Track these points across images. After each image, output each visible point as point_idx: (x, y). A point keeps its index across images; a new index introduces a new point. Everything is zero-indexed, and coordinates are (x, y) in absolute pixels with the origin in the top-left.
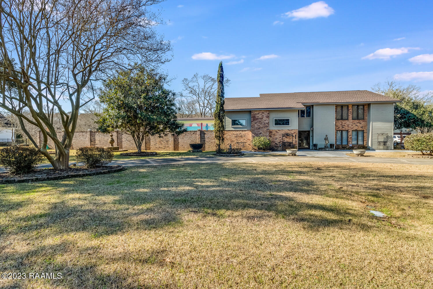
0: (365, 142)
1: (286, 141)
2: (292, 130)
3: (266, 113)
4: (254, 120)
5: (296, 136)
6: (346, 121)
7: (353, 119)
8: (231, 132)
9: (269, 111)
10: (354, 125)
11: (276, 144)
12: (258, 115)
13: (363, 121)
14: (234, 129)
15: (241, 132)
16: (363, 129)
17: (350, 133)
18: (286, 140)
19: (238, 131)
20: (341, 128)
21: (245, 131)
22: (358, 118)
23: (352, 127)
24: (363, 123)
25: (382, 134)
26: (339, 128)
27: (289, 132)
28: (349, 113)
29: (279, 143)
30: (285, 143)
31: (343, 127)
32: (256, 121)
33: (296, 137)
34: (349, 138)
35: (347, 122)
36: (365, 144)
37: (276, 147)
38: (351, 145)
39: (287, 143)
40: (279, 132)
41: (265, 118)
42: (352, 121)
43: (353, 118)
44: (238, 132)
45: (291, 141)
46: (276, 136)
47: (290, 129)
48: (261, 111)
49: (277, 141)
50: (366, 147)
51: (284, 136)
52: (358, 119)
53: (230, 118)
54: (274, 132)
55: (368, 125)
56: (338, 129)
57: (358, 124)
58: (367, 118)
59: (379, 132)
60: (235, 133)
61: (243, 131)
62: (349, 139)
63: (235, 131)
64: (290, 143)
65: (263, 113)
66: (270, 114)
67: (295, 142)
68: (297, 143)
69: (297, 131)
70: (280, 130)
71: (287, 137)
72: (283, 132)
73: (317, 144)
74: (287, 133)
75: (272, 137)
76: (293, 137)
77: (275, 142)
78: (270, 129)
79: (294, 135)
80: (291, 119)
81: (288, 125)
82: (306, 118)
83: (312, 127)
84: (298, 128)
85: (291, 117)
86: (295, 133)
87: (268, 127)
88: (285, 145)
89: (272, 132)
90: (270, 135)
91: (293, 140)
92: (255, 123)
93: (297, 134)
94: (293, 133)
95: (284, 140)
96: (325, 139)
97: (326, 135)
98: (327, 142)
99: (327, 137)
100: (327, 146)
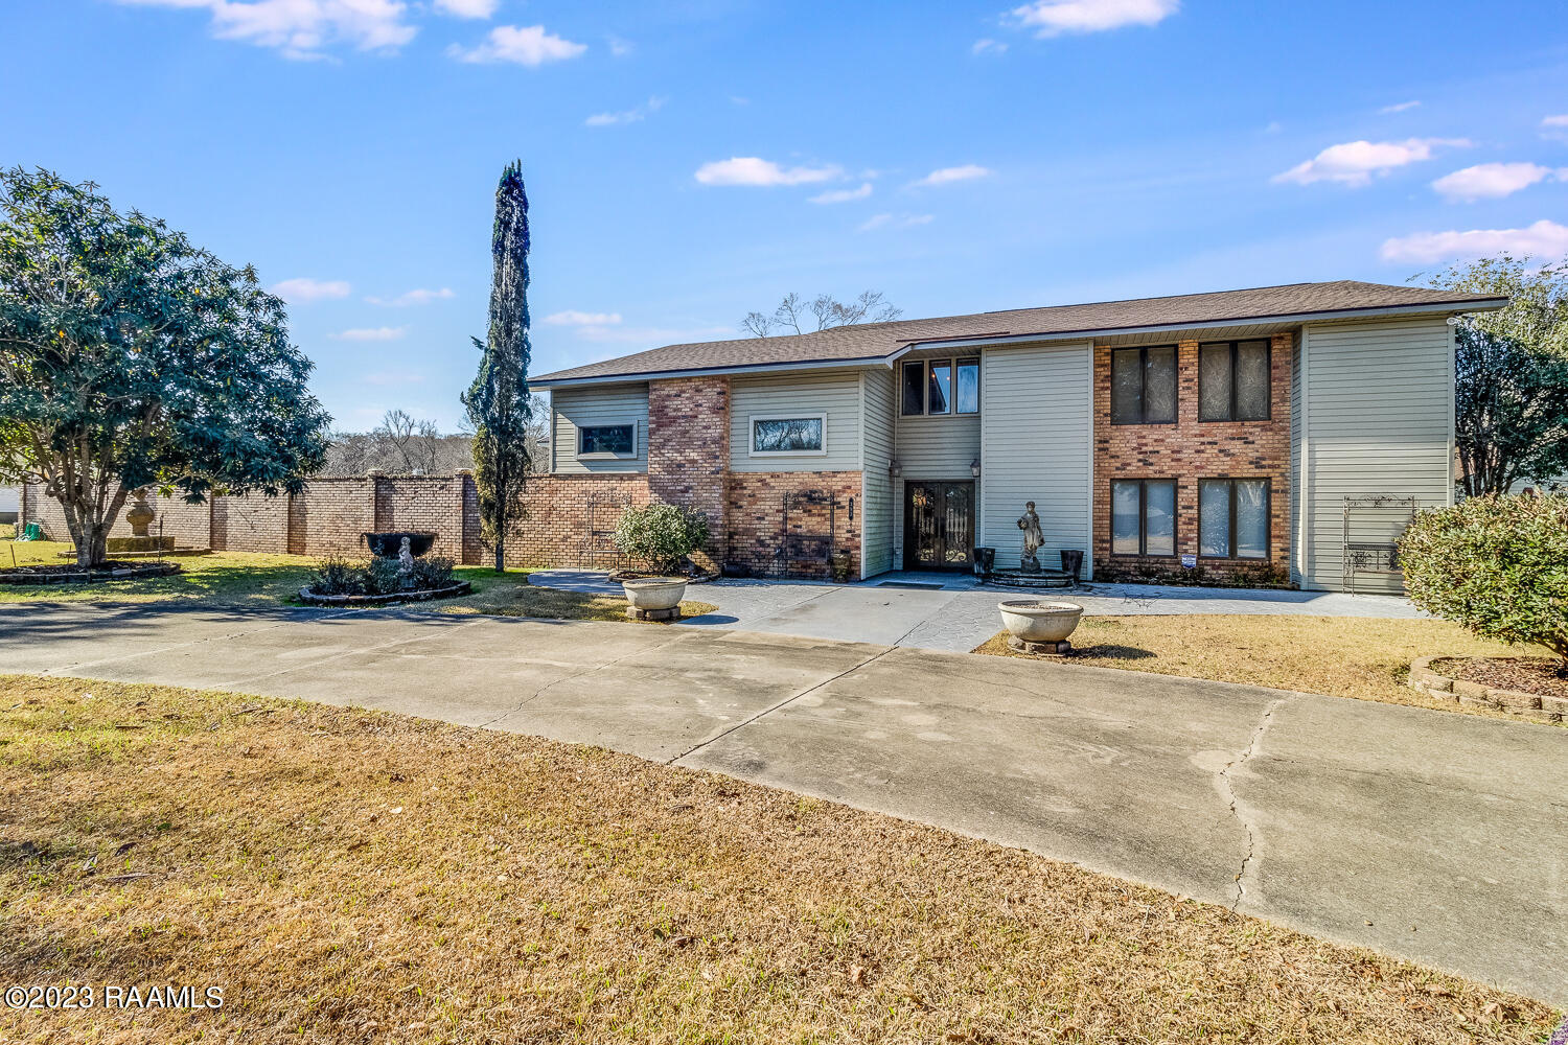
0: (1276, 545)
1: (803, 531)
2: (835, 473)
3: (711, 394)
4: (660, 426)
5: (851, 507)
6: (1167, 429)
7: (1201, 419)
8: (578, 483)
9: (723, 379)
10: (1211, 451)
11: (761, 543)
12: (676, 402)
13: (1264, 429)
14: (586, 471)
15: (614, 483)
16: (1263, 473)
17: (1188, 495)
18: (810, 524)
19: (602, 477)
20: (1135, 470)
21: (631, 478)
22: (1234, 414)
23: (1198, 460)
24: (1263, 440)
25: (1377, 502)
26: (1125, 465)
27: (820, 484)
28: (1182, 384)
29: (774, 538)
30: (799, 538)
31: (1146, 463)
32: (668, 432)
33: (851, 512)
34: (1181, 520)
35: (1173, 436)
36: (1276, 554)
37: (760, 557)
38: (1193, 561)
39: (811, 538)
40: (773, 483)
41: (705, 417)
42: (1196, 428)
43: (1208, 412)
44: (602, 485)
45: (824, 529)
46: (761, 505)
47: (825, 467)
48: (689, 379)
49: (767, 528)
50: (1284, 575)
51: (796, 505)
52: (1234, 420)
53: (573, 420)
54: (752, 485)
55: (1289, 448)
56: (1120, 474)
57: (1236, 447)
58: (1286, 408)
59: (1357, 491)
60: (590, 486)
61: (621, 478)
62: (1181, 527)
63: (591, 477)
64: (826, 542)
65: (698, 390)
66: (735, 396)
67: (849, 535)
68: (857, 539)
69: (857, 479)
70: (778, 476)
71: (810, 511)
72: (792, 486)
73: (993, 551)
74: (811, 492)
75: (741, 507)
76: (838, 508)
77: (758, 534)
78: (733, 469)
79: (843, 499)
80: (831, 416)
81: (817, 447)
82: (953, 414)
83: (976, 463)
84: (861, 467)
85: (829, 410)
86: (849, 487)
87: (717, 457)
88: (799, 552)
89: (745, 484)
90: (733, 500)
91: (839, 527)
92: (662, 440)
93: (857, 495)
94: (839, 491)
95: (795, 523)
96: (1019, 522)
97: (1027, 505)
98: (1030, 542)
99: (1032, 512)
100: (1031, 561)
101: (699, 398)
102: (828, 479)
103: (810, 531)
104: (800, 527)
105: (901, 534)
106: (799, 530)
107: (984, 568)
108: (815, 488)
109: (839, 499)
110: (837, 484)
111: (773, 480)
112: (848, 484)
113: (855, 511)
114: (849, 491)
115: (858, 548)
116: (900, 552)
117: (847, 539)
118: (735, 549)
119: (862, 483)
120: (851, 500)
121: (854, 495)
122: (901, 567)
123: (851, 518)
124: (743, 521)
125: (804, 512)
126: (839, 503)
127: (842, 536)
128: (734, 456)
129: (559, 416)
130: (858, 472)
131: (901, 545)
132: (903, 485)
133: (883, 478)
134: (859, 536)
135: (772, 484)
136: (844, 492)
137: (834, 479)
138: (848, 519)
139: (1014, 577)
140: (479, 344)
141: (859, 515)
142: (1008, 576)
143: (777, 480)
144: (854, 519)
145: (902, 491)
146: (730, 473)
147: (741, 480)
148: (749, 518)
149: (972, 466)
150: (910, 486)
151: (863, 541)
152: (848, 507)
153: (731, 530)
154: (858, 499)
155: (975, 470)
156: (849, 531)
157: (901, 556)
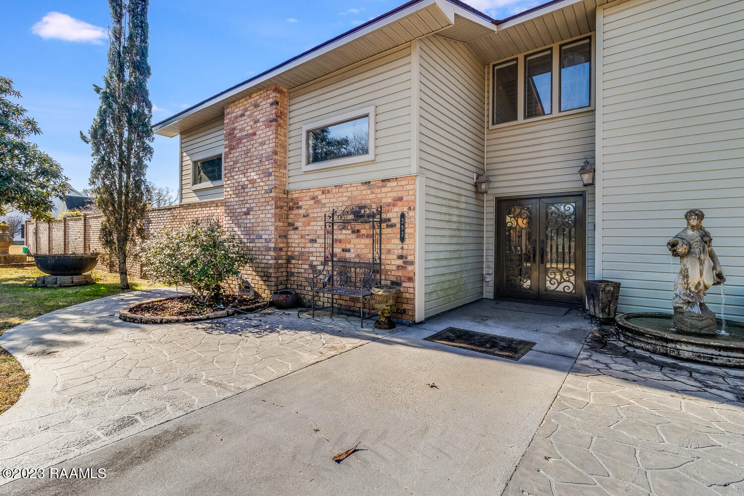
1: (351, 255)
2: (385, 181)
3: (266, 106)
5: (403, 224)
8: (194, 211)
9: (276, 89)
11: (313, 268)
14: (197, 200)
18: (358, 247)
19: (206, 205)
27: (368, 196)
29: (324, 263)
30: (344, 262)
33: (402, 231)
37: (312, 284)
39: (359, 265)
41: (262, 132)
44: (206, 213)
45: (372, 253)
46: (313, 226)
47: (374, 174)
48: (250, 96)
49: (318, 252)
51: (345, 224)
53: (191, 155)
54: (306, 204)
60: (200, 213)
63: (200, 205)
64: (374, 271)
65: (256, 105)
66: (292, 108)
67: (400, 262)
68: (410, 268)
69: (409, 187)
70: (328, 192)
71: (358, 231)
72: (339, 202)
73: (617, 286)
74: (361, 208)
75: (297, 229)
76: (388, 226)
77: (311, 258)
78: (290, 187)
79: (393, 215)
80: (379, 110)
81: (365, 151)
82: (556, 113)
83: (588, 166)
84: (414, 170)
85: (378, 102)
86: (401, 199)
87: (270, 175)
88: (347, 281)
89: (300, 203)
90: (290, 221)
91: (389, 252)
92: (232, 163)
93: (410, 209)
94: (389, 205)
95: (343, 246)
96: (673, 246)
97: (688, 216)
98: (695, 277)
99: (699, 228)
100: (696, 310)
101: (258, 114)
102: (378, 190)
103: (358, 256)
104: (349, 251)
105: (492, 259)
106: (348, 255)
107: (603, 311)
108: (364, 202)
109: (389, 215)
110: (386, 195)
111: (324, 196)
112: (400, 194)
113: (407, 231)
114: (400, 203)
115: (411, 279)
116: (490, 279)
117: (398, 267)
118: (292, 274)
119: (417, 192)
120: (403, 216)
121: (405, 209)
122: (491, 296)
123: (402, 239)
124: (298, 243)
125: (353, 232)
126: (389, 220)
127: (391, 263)
128: (291, 173)
129: (185, 154)
130: (411, 178)
131: (492, 271)
132: (493, 204)
133: (463, 192)
134: (412, 263)
135: (323, 201)
136: (394, 205)
137: (384, 190)
138: (398, 241)
139: (667, 341)
140: (98, 90)
141: (413, 235)
142: (657, 338)
143: (328, 196)
144: (407, 241)
145: (492, 210)
146: (287, 192)
147: (297, 198)
148: (303, 241)
149: (583, 171)
150: (505, 205)
151: (418, 270)
152: (398, 226)
153: (289, 253)
154: (411, 213)
155: (587, 178)
156: (400, 257)
157: (492, 283)
